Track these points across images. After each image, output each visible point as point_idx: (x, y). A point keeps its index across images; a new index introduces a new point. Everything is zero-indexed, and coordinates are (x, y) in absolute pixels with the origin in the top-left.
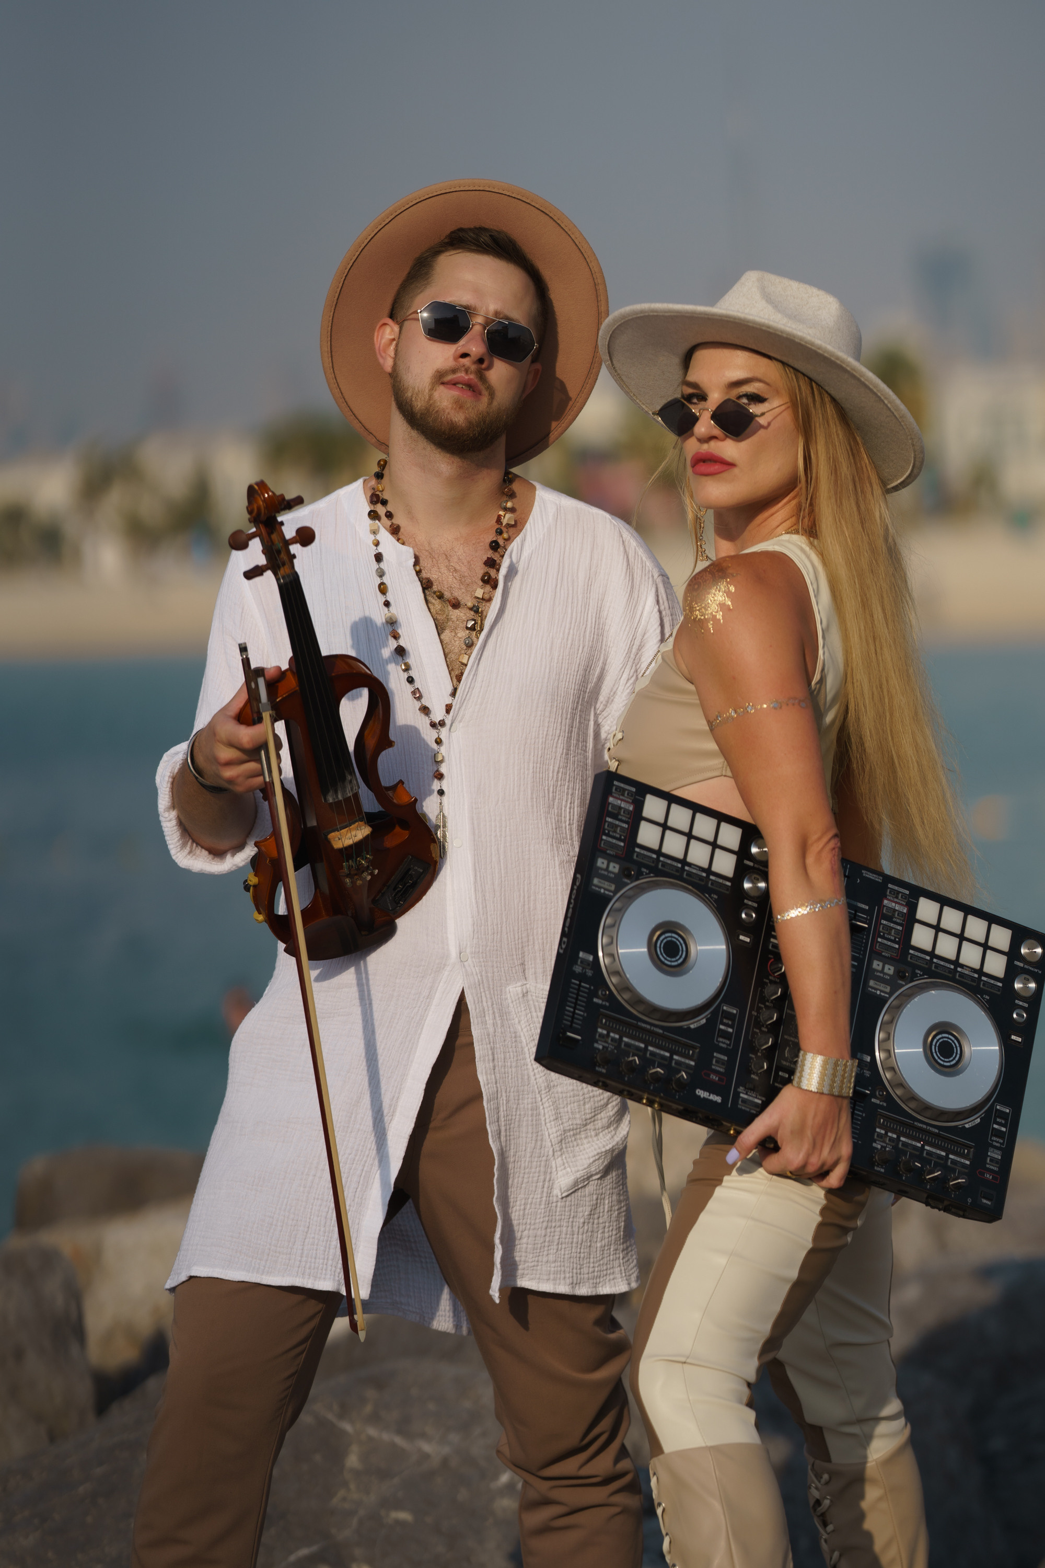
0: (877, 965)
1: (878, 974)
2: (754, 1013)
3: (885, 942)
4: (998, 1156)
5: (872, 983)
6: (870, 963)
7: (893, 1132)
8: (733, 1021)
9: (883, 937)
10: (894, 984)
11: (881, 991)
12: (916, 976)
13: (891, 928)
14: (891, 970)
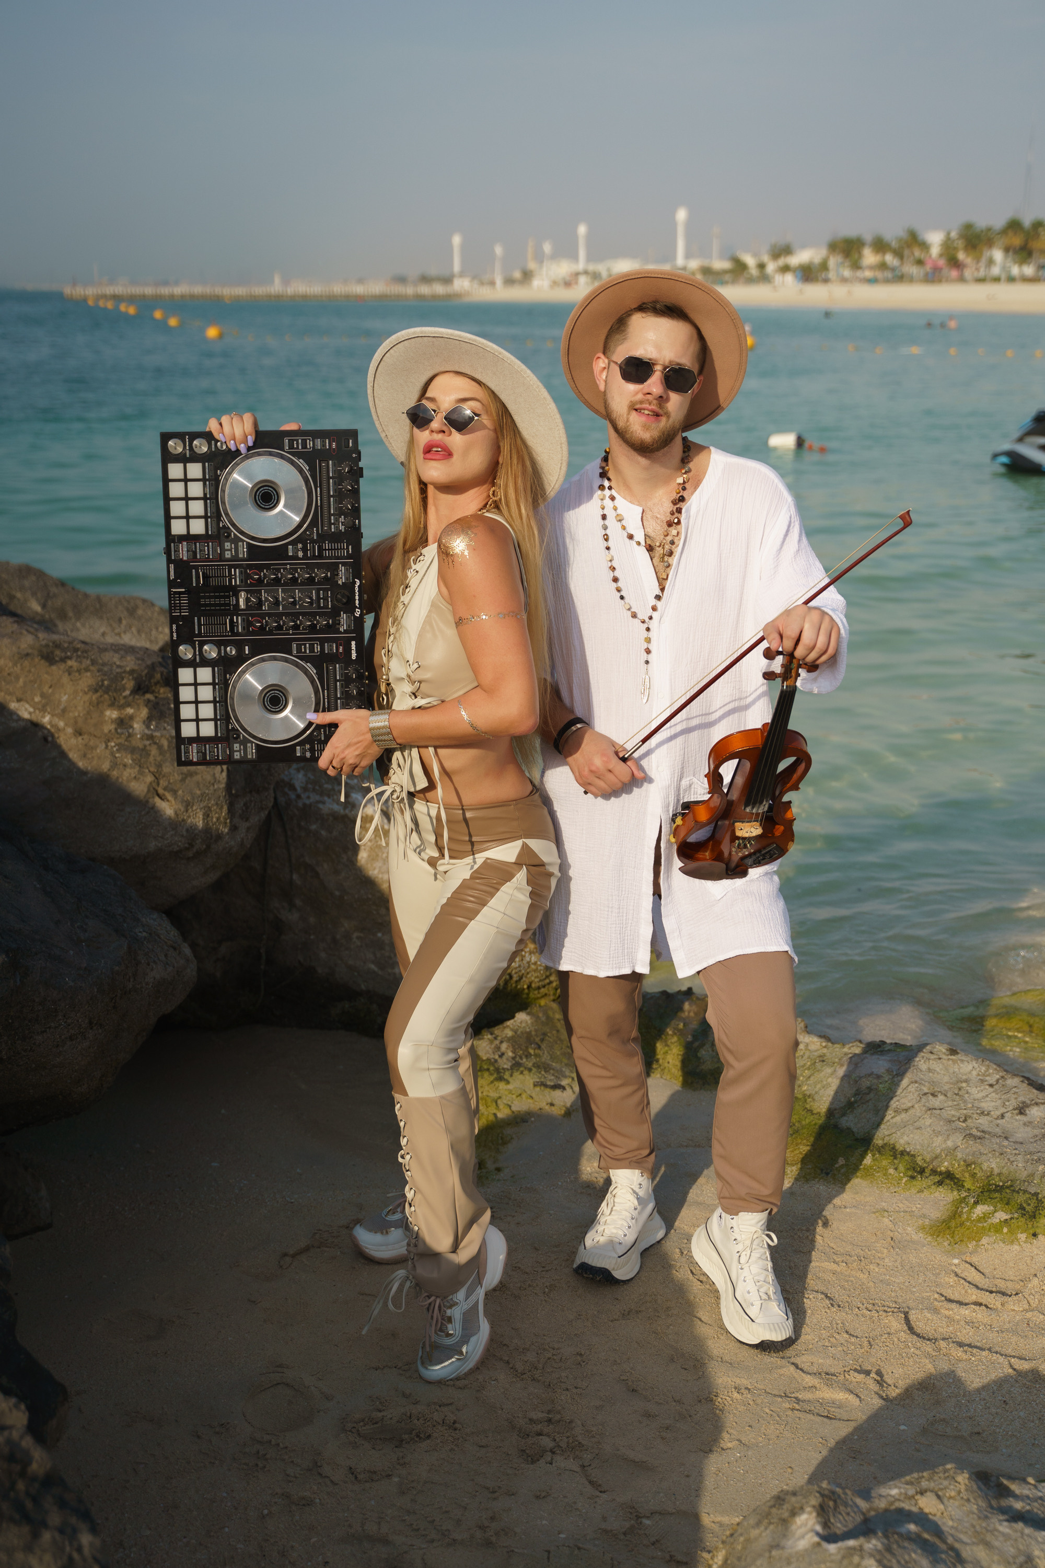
0: (228, 555)
1: (234, 552)
2: (291, 632)
3: (211, 552)
4: (318, 442)
5: (241, 556)
6: (228, 560)
7: (330, 519)
8: (301, 645)
9: (208, 554)
10: (236, 540)
11: (243, 548)
12: (224, 526)
13: (200, 551)
14: (227, 545)
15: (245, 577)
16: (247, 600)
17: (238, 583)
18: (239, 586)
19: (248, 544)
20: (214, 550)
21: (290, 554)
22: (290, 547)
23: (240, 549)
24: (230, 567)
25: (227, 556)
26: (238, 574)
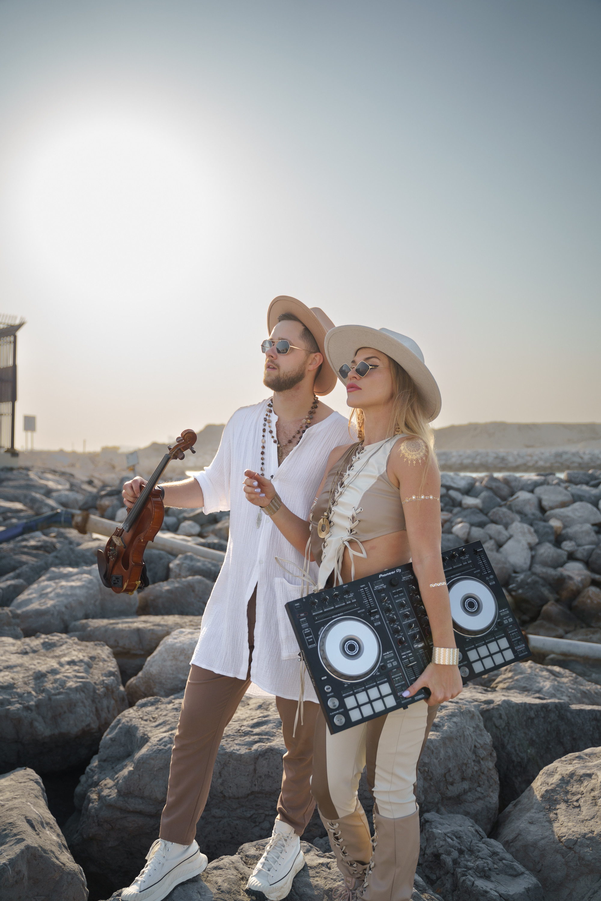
1: (392, 660)
3: (398, 675)
5: (393, 655)
7: (349, 604)
9: (400, 676)
10: (385, 660)
11: (388, 654)
12: (379, 671)
13: (399, 682)
14: (389, 666)
15: (404, 649)
16: (418, 642)
17: (410, 651)
18: (411, 650)
19: (384, 652)
20: (395, 673)
21: (379, 623)
22: (375, 624)
23: (388, 656)
24: (402, 660)
25: (396, 664)
26: (404, 653)
